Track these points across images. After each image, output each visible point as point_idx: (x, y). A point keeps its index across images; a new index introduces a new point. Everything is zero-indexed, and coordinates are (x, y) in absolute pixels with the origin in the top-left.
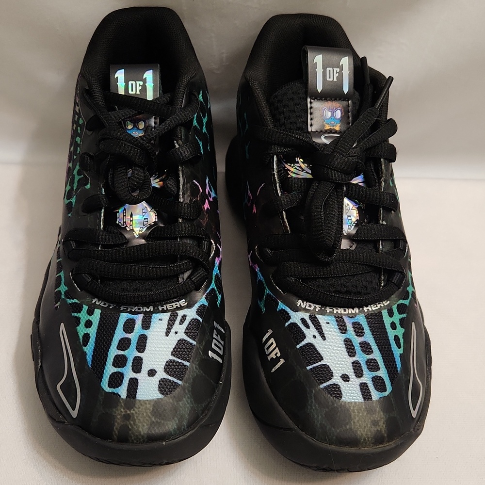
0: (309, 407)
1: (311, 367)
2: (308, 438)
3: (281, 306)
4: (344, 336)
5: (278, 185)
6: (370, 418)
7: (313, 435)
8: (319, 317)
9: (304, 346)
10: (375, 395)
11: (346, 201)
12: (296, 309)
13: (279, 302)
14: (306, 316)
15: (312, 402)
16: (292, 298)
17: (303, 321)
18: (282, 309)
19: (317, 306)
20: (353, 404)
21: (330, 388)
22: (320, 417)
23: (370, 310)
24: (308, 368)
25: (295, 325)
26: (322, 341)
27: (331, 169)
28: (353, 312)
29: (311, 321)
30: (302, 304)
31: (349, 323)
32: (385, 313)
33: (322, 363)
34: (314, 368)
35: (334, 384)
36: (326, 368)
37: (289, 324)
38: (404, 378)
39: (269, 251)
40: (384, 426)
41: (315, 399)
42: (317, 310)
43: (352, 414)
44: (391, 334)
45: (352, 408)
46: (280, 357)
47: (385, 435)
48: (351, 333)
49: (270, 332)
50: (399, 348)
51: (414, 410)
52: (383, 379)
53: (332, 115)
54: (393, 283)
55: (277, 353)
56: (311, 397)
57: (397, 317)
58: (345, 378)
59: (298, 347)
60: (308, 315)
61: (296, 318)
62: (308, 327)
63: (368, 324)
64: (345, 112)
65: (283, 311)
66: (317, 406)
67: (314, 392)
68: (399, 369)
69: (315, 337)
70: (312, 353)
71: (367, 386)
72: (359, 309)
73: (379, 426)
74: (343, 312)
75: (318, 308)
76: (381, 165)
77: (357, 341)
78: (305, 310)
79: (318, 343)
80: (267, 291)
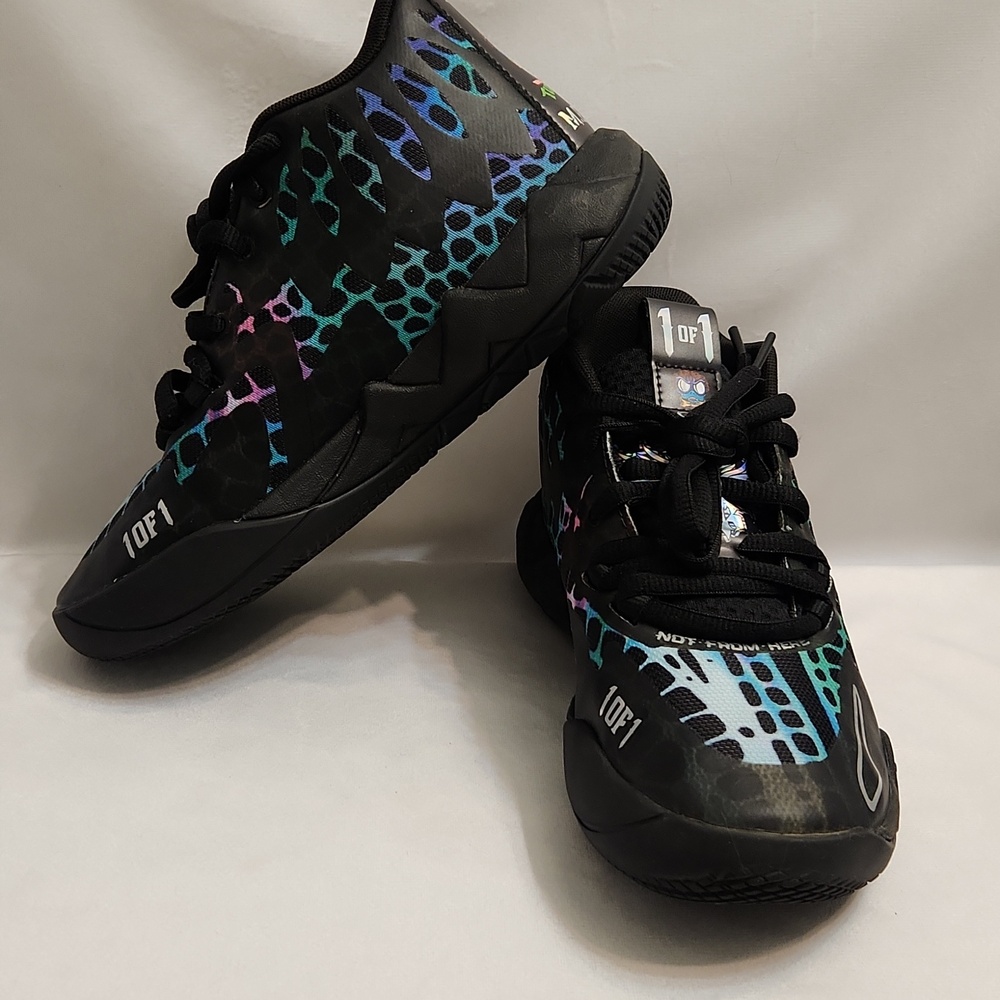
0: (689, 775)
1: (687, 718)
2: (692, 821)
3: (630, 643)
4: (740, 679)
5: (614, 469)
6: (795, 788)
7: (699, 816)
8: (695, 653)
9: (672, 691)
10: (800, 758)
11: (725, 503)
12: (656, 644)
13: (627, 638)
14: (674, 652)
15: (693, 766)
16: (647, 630)
17: (669, 659)
18: (632, 648)
19: (690, 639)
20: (764, 767)
21: (721, 745)
22: (709, 787)
23: (779, 648)
24: (683, 720)
25: (656, 665)
26: (703, 684)
27: (697, 434)
28: (751, 649)
29: (682, 658)
30: (664, 636)
31: (745, 663)
32: (804, 655)
33: (705, 712)
34: (692, 719)
35: (729, 740)
36: (713, 718)
37: (645, 667)
38: (846, 746)
39: (605, 569)
40: (820, 801)
41: (697, 762)
42: (690, 644)
43: (765, 780)
44: (818, 685)
45: (762, 772)
46: (634, 719)
47: (824, 816)
48: (750, 676)
49: (614, 689)
50: (835, 705)
51: (871, 800)
52: (810, 739)
53: (692, 388)
54: (814, 614)
55: (627, 716)
56: (691, 760)
57: (825, 665)
58: (747, 732)
59: (662, 694)
60: (676, 649)
61: (655, 655)
62: (677, 666)
63: (777, 667)
64: (711, 387)
65: (634, 650)
66: (702, 771)
67: (695, 751)
68: (837, 732)
69: (690, 679)
70: (687, 701)
71: (785, 745)
72: (760, 646)
73: (811, 800)
74: (733, 648)
75: (691, 642)
76: (775, 453)
77: (761, 687)
78: (671, 644)
79: (697, 687)
80: (606, 628)
